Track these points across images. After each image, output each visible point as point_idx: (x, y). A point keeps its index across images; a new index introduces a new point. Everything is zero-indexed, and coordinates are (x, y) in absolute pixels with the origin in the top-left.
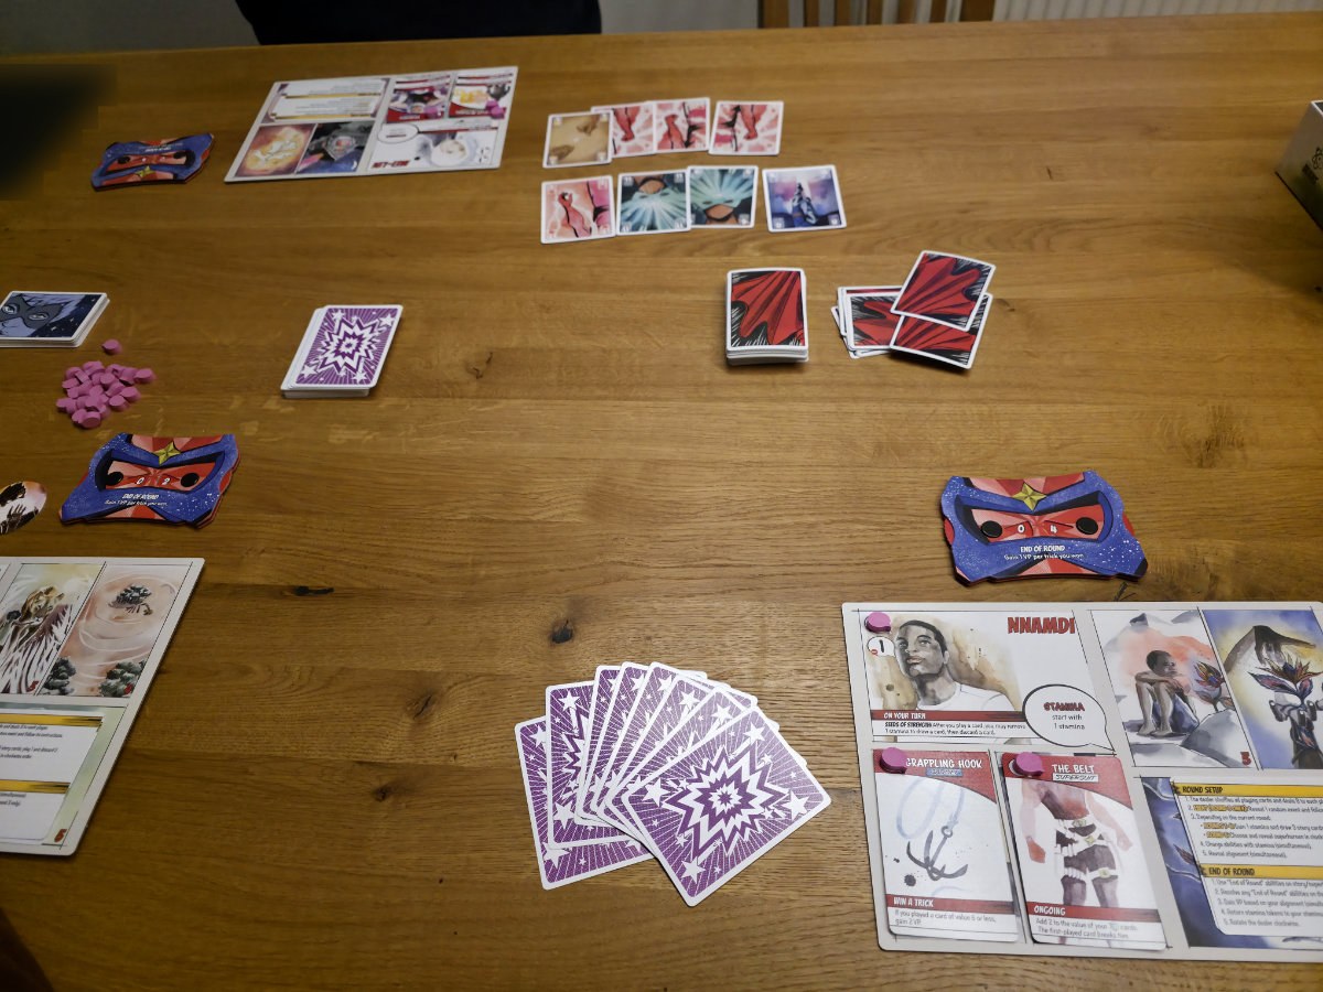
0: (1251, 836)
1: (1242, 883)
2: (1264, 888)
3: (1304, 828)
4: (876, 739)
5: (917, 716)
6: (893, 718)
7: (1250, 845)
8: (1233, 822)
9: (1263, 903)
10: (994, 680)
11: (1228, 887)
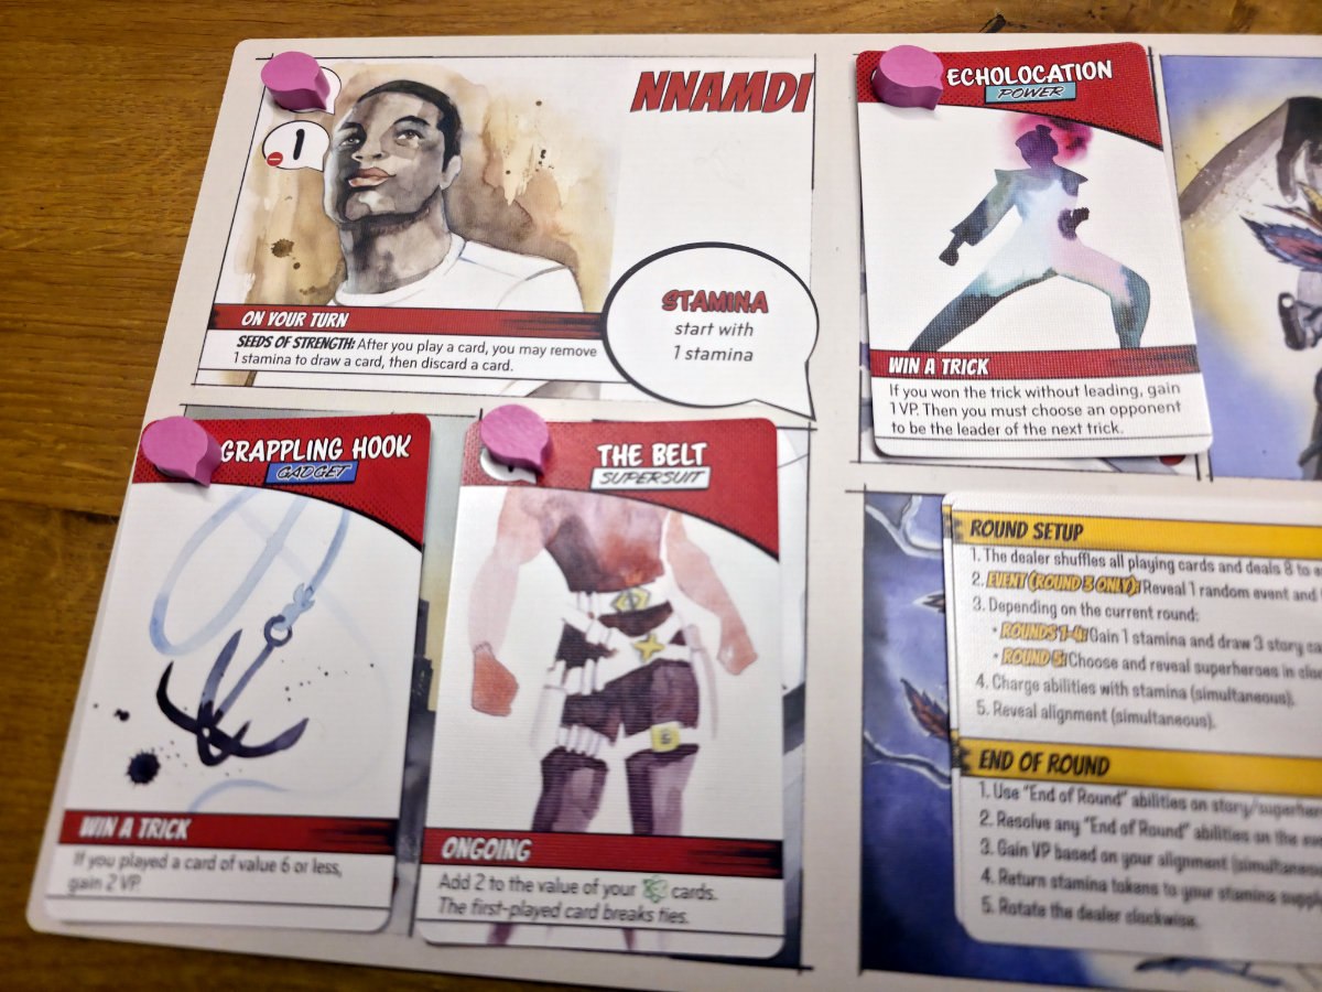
0: (1128, 665)
1: (1066, 797)
2: (1126, 813)
3: (1287, 647)
4: (203, 377)
5: (329, 319)
6: (264, 327)
7: (1121, 689)
8: (1088, 622)
9: (1110, 857)
10: (556, 229)
11: (1022, 807)
